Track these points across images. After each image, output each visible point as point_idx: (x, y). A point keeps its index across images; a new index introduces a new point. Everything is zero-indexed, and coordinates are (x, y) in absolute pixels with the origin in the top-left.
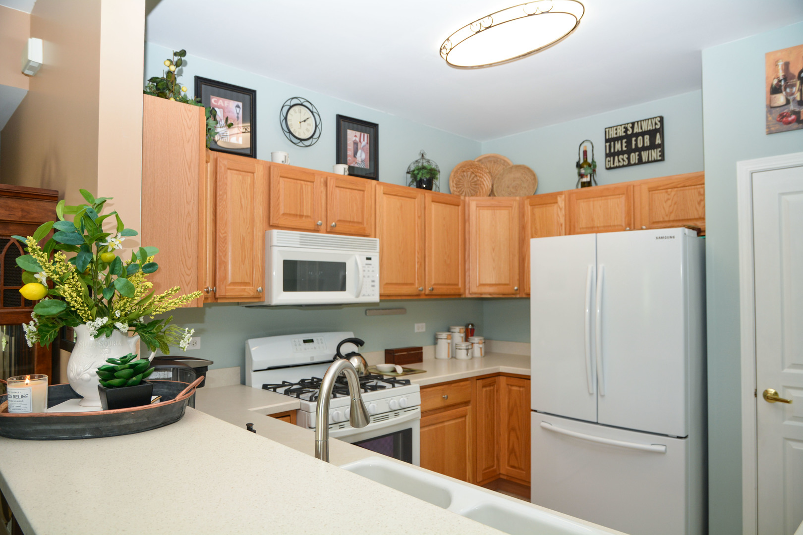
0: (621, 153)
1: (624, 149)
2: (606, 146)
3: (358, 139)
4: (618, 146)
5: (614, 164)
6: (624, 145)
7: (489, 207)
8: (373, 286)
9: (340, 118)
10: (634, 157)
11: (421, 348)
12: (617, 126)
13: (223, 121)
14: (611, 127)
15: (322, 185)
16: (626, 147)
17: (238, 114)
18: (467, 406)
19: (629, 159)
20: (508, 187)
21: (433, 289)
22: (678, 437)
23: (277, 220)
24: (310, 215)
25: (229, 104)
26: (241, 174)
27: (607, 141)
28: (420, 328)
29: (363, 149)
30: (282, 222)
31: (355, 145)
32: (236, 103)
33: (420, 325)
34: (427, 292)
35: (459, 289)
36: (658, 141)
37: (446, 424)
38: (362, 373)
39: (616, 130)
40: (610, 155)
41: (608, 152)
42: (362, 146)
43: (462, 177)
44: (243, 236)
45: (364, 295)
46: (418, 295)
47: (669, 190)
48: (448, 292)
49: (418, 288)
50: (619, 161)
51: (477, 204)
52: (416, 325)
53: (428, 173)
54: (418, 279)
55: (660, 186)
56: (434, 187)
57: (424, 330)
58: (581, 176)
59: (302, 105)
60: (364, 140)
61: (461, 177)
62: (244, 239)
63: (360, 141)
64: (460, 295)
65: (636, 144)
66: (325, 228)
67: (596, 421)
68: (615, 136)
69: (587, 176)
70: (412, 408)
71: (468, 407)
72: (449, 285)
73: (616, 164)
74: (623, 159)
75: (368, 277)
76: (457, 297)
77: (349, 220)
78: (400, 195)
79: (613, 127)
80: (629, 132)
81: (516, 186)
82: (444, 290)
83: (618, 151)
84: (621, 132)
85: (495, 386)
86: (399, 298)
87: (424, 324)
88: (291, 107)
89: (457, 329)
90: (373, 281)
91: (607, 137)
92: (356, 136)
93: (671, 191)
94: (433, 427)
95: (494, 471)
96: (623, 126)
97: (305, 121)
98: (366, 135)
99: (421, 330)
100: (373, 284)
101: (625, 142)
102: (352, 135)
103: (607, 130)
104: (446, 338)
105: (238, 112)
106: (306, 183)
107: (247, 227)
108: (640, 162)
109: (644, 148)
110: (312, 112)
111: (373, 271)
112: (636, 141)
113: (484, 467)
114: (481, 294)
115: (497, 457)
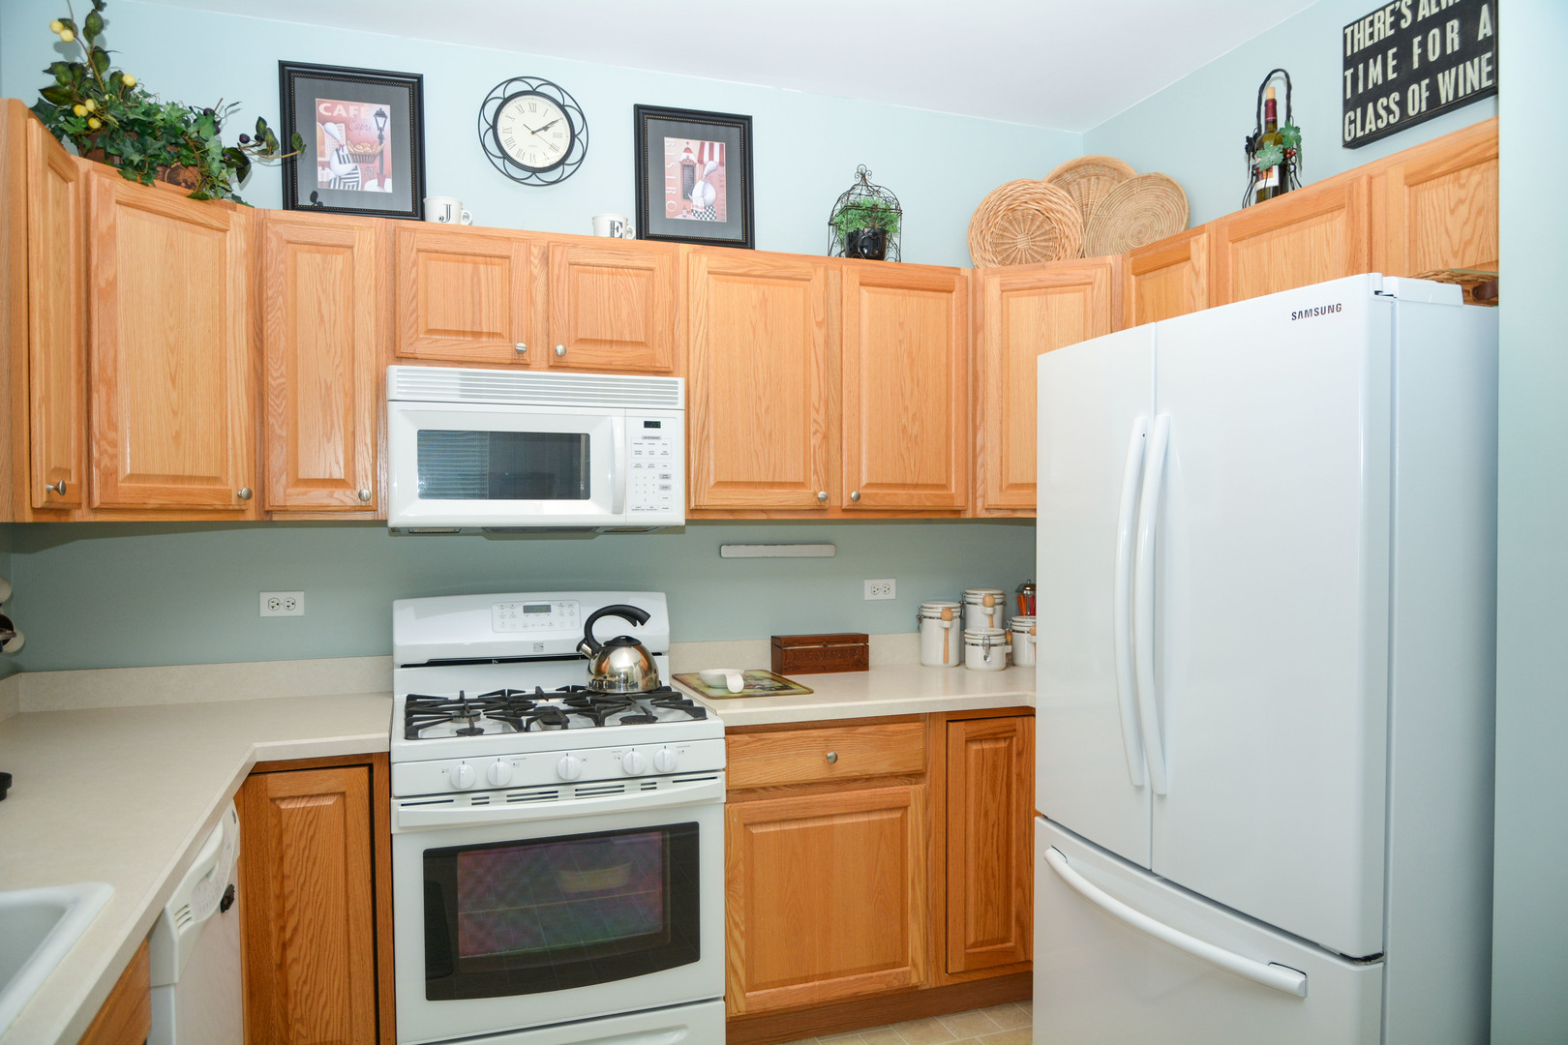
0: (1384, 89)
1: (1391, 76)
2: (1345, 78)
3: (694, 157)
4: (1375, 73)
5: (1363, 128)
6: (1391, 63)
7: (1031, 288)
8: (665, 488)
9: (644, 114)
10: (1417, 96)
11: (865, 638)
12: (1373, 13)
13: (345, 148)
14: (1358, 21)
15: (536, 262)
16: (1395, 69)
17: (381, 130)
18: (915, 784)
19: (1402, 104)
20: (1122, 237)
21: (858, 497)
22: (1344, 957)
23: (411, 344)
24: (498, 331)
25: (359, 110)
26: (319, 252)
27: (1349, 62)
28: (880, 590)
29: (708, 178)
30: (422, 348)
31: (687, 171)
32: (377, 107)
33: (880, 583)
34: (845, 504)
35: (951, 496)
36: (1484, 31)
37: (838, 821)
38: (635, 685)
39: (1372, 24)
40: (1356, 101)
41: (1349, 96)
42: (705, 173)
43: (1010, 222)
44: (325, 381)
45: (638, 509)
46: (821, 510)
47: (1465, 172)
48: (915, 504)
49: (815, 494)
50: (1378, 116)
51: (1001, 285)
52: (868, 584)
53: (863, 218)
54: (816, 472)
55: (1438, 165)
56: (891, 254)
57: (892, 595)
58: (1257, 173)
59: (534, 92)
60: (711, 158)
61: (1007, 225)
62: (328, 388)
63: (701, 161)
64: (958, 512)
65: (1424, 55)
66: (546, 359)
67: (1148, 868)
68: (1369, 43)
69: (1269, 170)
70: (708, 774)
71: (912, 787)
72: (916, 486)
73: (1371, 126)
74: (1388, 109)
75: (651, 466)
76: (952, 516)
77: (609, 338)
78: (758, 273)
79: (1364, 18)
80: (1404, 25)
81: (1140, 232)
82: (902, 498)
83: (1375, 85)
84: (1383, 30)
85: (1015, 739)
86: (764, 517)
87: (892, 583)
88: (506, 101)
89: (978, 596)
90: (666, 477)
91: (1349, 53)
92: (687, 150)
93: (1470, 175)
94: (794, 826)
95: (1011, 952)
96: (1388, 9)
97: (545, 128)
98: (717, 145)
99: (881, 596)
100: (665, 482)
101: (1395, 56)
102: (676, 150)
103: (1348, 31)
104: (939, 615)
105: (381, 126)
106: (488, 259)
107: (337, 362)
108: (1436, 108)
109: (1448, 62)
110: (562, 107)
111: (665, 453)
112: (1423, 45)
113: (971, 940)
114: (1014, 510)
115: (1018, 919)
